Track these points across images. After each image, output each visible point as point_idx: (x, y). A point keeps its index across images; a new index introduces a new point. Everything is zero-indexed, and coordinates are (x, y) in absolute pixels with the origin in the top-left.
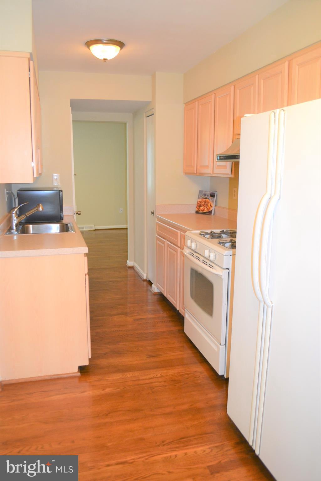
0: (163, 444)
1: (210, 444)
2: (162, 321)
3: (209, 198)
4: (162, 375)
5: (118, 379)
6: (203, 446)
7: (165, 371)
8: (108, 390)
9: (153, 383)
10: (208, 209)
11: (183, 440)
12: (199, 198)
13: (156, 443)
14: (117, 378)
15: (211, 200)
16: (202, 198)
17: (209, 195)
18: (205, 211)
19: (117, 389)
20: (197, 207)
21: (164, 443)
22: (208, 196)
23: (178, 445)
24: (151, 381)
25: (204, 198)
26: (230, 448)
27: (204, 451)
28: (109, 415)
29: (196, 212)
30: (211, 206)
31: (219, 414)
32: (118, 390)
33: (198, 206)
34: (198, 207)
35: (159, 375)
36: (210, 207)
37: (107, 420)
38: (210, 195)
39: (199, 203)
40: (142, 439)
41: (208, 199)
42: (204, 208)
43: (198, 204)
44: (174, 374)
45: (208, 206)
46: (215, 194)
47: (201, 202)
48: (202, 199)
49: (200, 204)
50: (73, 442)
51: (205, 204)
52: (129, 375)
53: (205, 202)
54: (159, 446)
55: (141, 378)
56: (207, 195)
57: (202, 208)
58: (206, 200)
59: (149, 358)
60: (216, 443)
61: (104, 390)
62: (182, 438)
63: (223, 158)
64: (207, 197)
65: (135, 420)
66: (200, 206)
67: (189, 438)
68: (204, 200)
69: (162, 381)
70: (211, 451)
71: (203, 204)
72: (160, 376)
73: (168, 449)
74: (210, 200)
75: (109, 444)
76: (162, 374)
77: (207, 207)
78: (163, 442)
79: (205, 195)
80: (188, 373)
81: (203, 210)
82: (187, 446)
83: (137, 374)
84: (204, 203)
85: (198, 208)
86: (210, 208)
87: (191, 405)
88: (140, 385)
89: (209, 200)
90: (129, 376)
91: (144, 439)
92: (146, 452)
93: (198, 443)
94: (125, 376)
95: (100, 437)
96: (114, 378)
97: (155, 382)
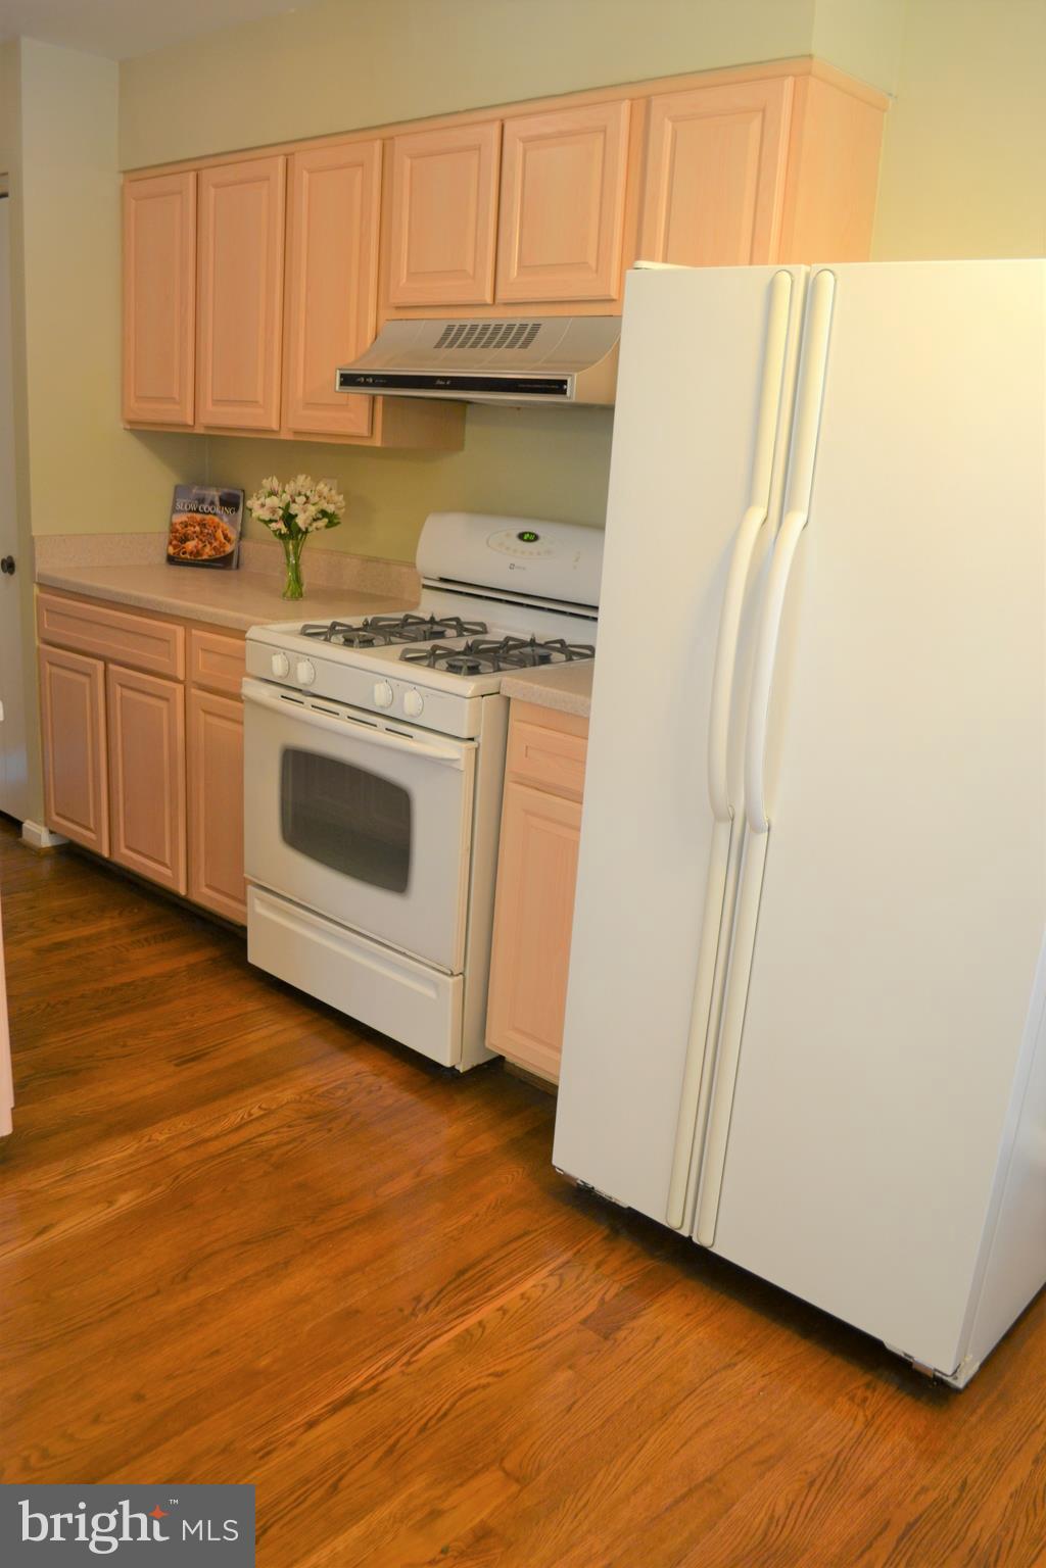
0: (421, 1305)
1: (545, 1264)
2: (138, 941)
3: (217, 510)
4: (265, 1109)
5: (132, 1156)
6: (531, 1274)
7: (267, 1094)
8: (125, 1200)
9: (257, 1140)
10: (215, 548)
11: (466, 1276)
12: (174, 511)
13: (401, 1310)
14: (126, 1153)
15: (225, 519)
16: (190, 511)
17: (217, 502)
18: (205, 557)
19: (152, 1189)
20: (170, 543)
21: (425, 1300)
22: (212, 503)
23: (465, 1296)
24: (246, 1134)
25: (197, 511)
26: (600, 1257)
27: (545, 1286)
28: (191, 1274)
29: (172, 560)
30: (226, 537)
31: (510, 1177)
32: (159, 1189)
33: (175, 538)
34: (174, 542)
35: (256, 1112)
36: (223, 540)
37: (198, 1293)
38: (221, 499)
39: (178, 527)
40: (352, 1313)
41: (215, 514)
42: (201, 545)
43: (173, 530)
44: (301, 1098)
45: (216, 540)
46: (238, 497)
47: (186, 526)
48: (190, 515)
49: (184, 531)
50: (139, 1397)
51: (202, 532)
52: (160, 1134)
53: (203, 525)
54: (413, 1314)
55: (207, 1135)
56: (209, 501)
57: (191, 545)
58: (208, 517)
59: (184, 1067)
60: (558, 1257)
61: (111, 1203)
62: (462, 1272)
63: (371, 380)
64: (210, 509)
65: (287, 1264)
66: (185, 539)
67: (480, 1267)
68: (199, 517)
69: (282, 1127)
70: (561, 1281)
71: (195, 532)
72: (262, 1113)
73: (447, 1314)
74: (222, 519)
75: (264, 1363)
76: (264, 1106)
77: (210, 543)
78: (418, 1299)
79: (201, 501)
80: (339, 1082)
81: (198, 553)
82: (489, 1289)
83: (181, 1123)
84: (197, 529)
85: (175, 547)
86: (222, 545)
87: (418, 1175)
88: (220, 1155)
89: (216, 519)
90: (162, 1138)
91: (357, 1312)
92: (392, 1345)
93: (512, 1273)
94: (149, 1140)
95: (217, 1352)
96: (118, 1156)
97: (260, 1135)
